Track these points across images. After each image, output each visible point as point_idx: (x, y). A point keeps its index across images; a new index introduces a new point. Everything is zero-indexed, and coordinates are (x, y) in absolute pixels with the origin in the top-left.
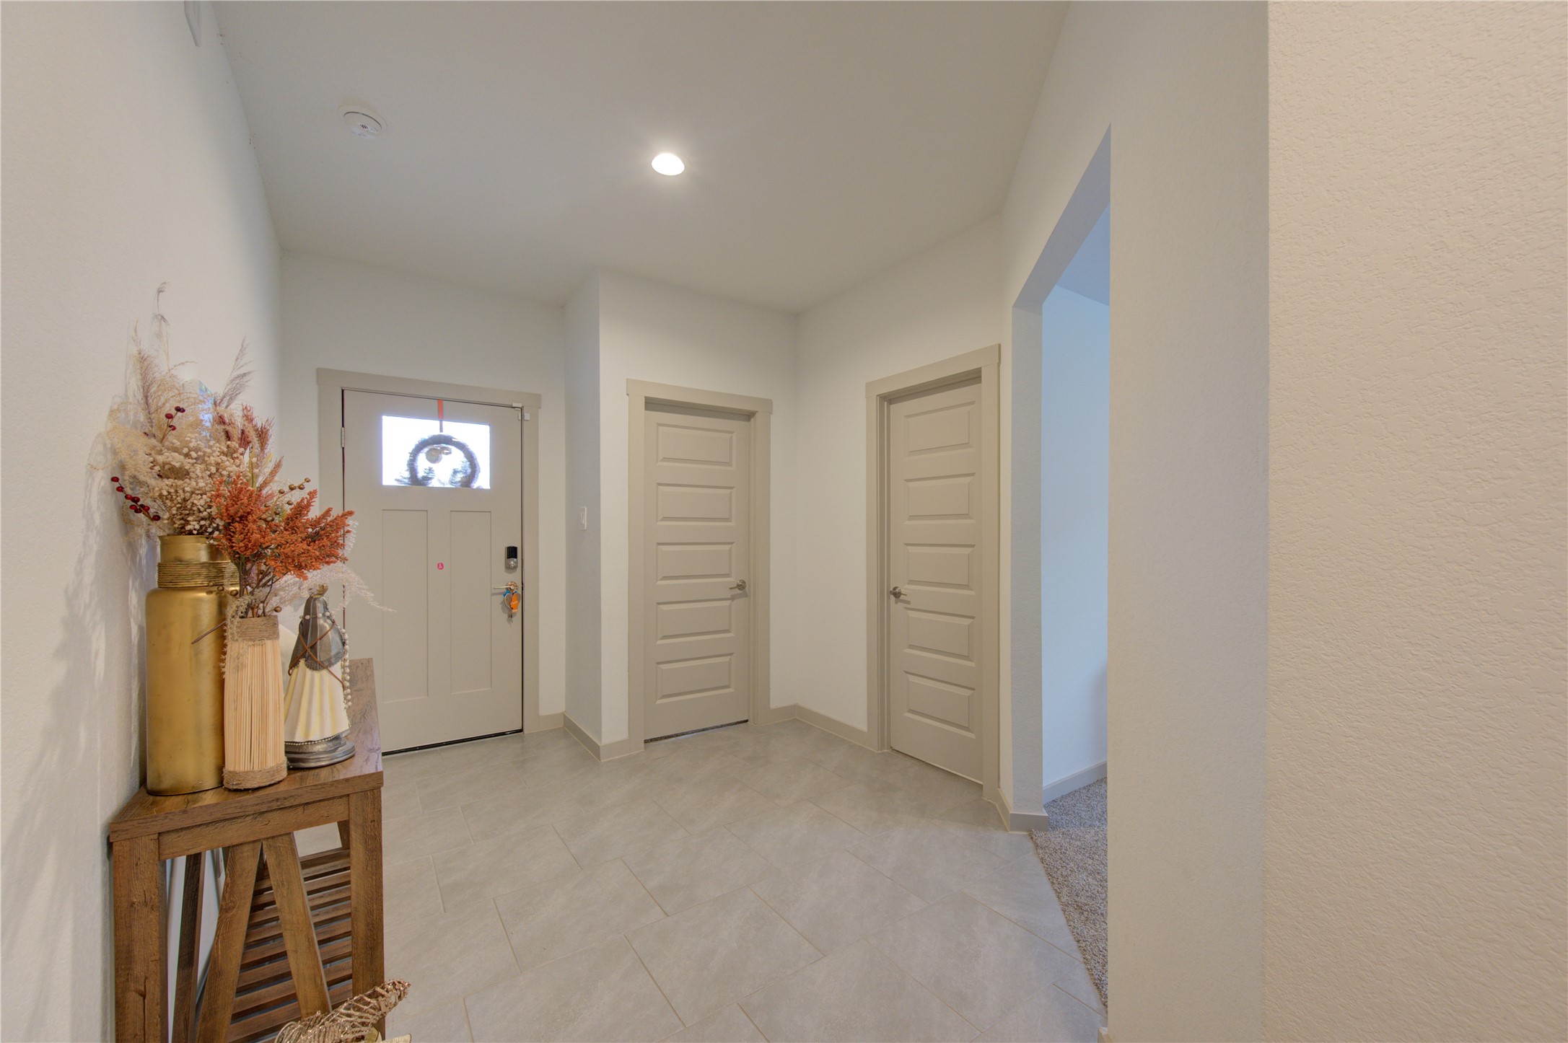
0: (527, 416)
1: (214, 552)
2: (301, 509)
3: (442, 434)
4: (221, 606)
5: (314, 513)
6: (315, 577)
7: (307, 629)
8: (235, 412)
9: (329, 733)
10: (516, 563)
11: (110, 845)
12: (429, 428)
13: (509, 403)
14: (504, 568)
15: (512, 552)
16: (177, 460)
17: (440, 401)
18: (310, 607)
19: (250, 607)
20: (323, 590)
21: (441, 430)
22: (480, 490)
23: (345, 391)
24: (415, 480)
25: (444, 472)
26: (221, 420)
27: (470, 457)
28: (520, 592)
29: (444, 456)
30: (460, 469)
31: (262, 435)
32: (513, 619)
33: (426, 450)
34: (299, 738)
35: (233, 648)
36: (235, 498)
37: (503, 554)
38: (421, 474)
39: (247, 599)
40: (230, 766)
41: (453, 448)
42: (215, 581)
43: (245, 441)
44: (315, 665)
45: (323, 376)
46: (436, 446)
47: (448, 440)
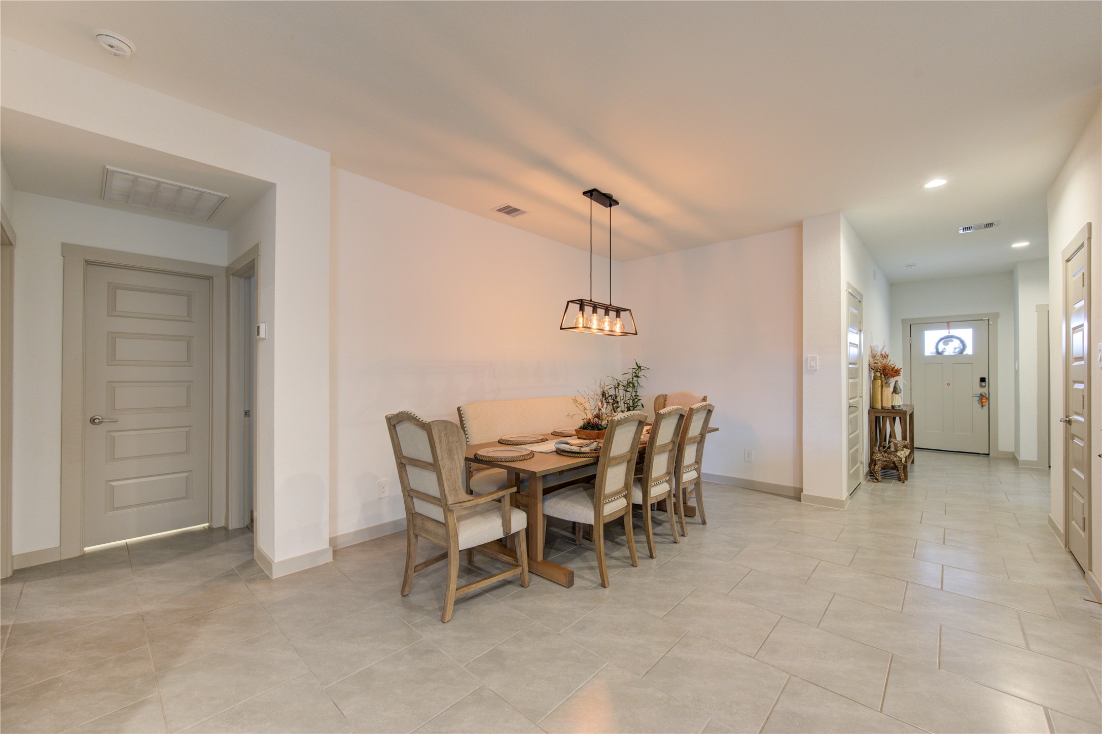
0: (991, 323)
1: (881, 374)
2: (894, 367)
3: (950, 334)
4: (882, 382)
5: (896, 368)
6: (896, 378)
7: (895, 388)
8: (883, 353)
9: (899, 405)
10: (985, 384)
11: (869, 412)
12: (944, 333)
13: (981, 319)
14: (979, 386)
15: (983, 380)
16: (876, 361)
17: (948, 322)
18: (895, 384)
19: (886, 383)
20: (897, 381)
21: (949, 333)
22: (967, 355)
23: (912, 326)
24: (938, 353)
25: (950, 349)
26: (882, 355)
27: (962, 342)
28: (987, 396)
29: (950, 343)
30: (957, 347)
31: (888, 356)
32: (984, 408)
33: (943, 341)
34: (893, 405)
35: (884, 388)
36: (884, 366)
37: (978, 380)
38: (940, 350)
39: (886, 381)
40: (883, 405)
41: (954, 339)
42: (881, 379)
43: (885, 357)
44: (896, 393)
45: (904, 321)
46: (947, 339)
47: (952, 337)
